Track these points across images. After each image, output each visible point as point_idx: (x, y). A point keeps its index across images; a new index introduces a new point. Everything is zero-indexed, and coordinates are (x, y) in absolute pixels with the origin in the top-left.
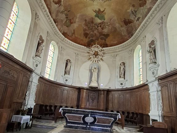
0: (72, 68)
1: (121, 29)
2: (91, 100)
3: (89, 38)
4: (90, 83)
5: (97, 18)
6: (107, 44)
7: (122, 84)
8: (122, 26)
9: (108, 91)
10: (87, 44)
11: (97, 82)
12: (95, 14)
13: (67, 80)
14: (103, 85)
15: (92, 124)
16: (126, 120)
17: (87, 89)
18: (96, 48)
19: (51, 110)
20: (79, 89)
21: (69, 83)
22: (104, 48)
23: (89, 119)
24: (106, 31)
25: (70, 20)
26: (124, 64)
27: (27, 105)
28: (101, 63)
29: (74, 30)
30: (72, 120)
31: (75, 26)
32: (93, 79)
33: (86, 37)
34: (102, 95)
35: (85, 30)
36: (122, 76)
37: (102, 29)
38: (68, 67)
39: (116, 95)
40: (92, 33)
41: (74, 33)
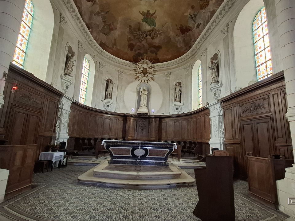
0: (115, 90)
1: (177, 39)
2: (140, 130)
3: (135, 51)
4: (138, 108)
5: (145, 23)
6: (158, 59)
7: (177, 109)
8: (177, 35)
9: (161, 118)
10: (132, 59)
11: (147, 106)
12: (142, 17)
13: (108, 106)
14: (155, 111)
15: (143, 157)
16: (182, 151)
17: (135, 116)
18: (144, 65)
19: (90, 144)
20: (125, 117)
21: (112, 109)
22: (155, 64)
23: (139, 152)
24: (157, 41)
25: (109, 25)
26: (180, 84)
27: (58, 139)
28: (151, 83)
29: (115, 40)
30: (118, 154)
31: (117, 33)
32: (142, 103)
33: (132, 50)
34: (154, 123)
35: (129, 40)
36: (178, 99)
37: (153, 38)
38: (110, 89)
39: (171, 122)
40: (139, 44)
41: (115, 44)
